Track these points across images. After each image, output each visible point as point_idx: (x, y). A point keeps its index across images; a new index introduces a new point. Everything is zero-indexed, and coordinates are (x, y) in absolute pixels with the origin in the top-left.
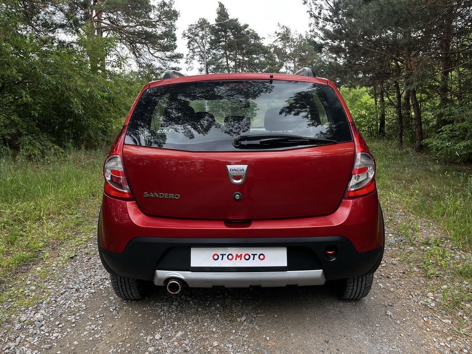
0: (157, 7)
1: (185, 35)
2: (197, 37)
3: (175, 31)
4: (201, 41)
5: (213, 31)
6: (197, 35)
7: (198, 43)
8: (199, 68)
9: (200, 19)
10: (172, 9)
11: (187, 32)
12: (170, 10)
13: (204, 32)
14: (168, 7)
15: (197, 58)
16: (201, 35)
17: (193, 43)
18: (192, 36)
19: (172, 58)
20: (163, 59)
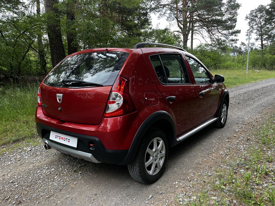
0: (226, 3)
1: (247, 17)
2: (256, 18)
3: (237, 16)
4: (259, 20)
5: (268, 12)
6: (256, 16)
7: (256, 22)
8: (256, 38)
9: (259, 6)
10: (236, 3)
11: (249, 16)
12: (235, 3)
13: (261, 14)
14: (234, 2)
15: (255, 31)
16: (259, 16)
17: (253, 22)
18: (252, 17)
19: (232, 34)
20: (226, 35)
